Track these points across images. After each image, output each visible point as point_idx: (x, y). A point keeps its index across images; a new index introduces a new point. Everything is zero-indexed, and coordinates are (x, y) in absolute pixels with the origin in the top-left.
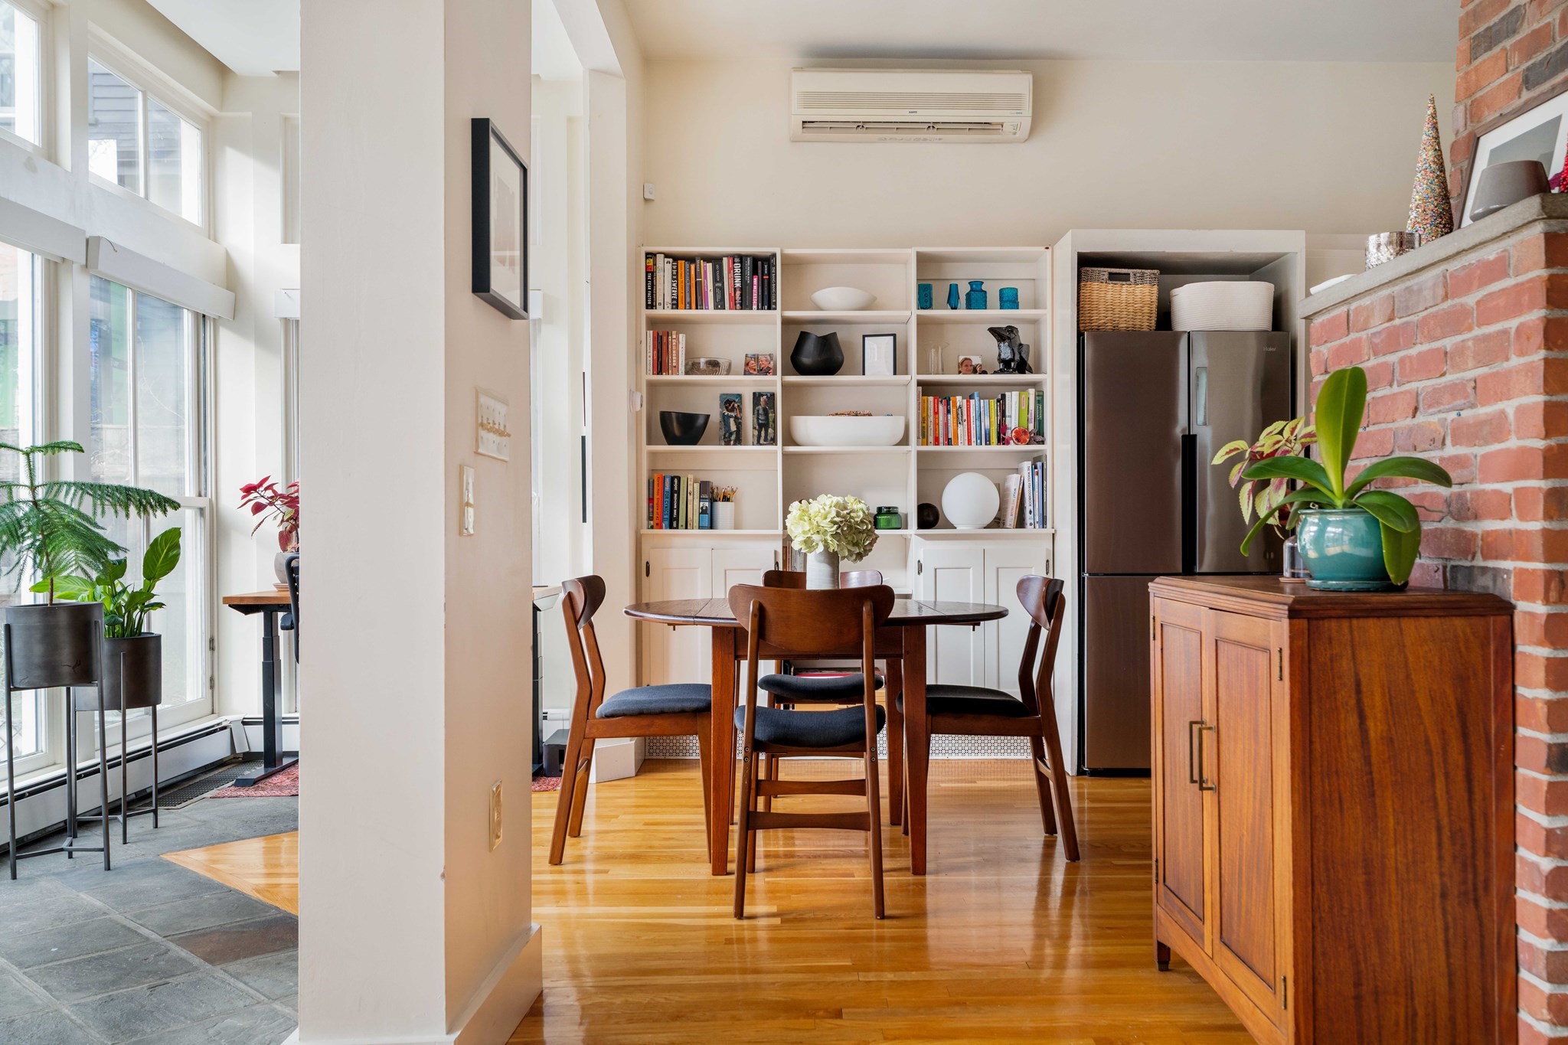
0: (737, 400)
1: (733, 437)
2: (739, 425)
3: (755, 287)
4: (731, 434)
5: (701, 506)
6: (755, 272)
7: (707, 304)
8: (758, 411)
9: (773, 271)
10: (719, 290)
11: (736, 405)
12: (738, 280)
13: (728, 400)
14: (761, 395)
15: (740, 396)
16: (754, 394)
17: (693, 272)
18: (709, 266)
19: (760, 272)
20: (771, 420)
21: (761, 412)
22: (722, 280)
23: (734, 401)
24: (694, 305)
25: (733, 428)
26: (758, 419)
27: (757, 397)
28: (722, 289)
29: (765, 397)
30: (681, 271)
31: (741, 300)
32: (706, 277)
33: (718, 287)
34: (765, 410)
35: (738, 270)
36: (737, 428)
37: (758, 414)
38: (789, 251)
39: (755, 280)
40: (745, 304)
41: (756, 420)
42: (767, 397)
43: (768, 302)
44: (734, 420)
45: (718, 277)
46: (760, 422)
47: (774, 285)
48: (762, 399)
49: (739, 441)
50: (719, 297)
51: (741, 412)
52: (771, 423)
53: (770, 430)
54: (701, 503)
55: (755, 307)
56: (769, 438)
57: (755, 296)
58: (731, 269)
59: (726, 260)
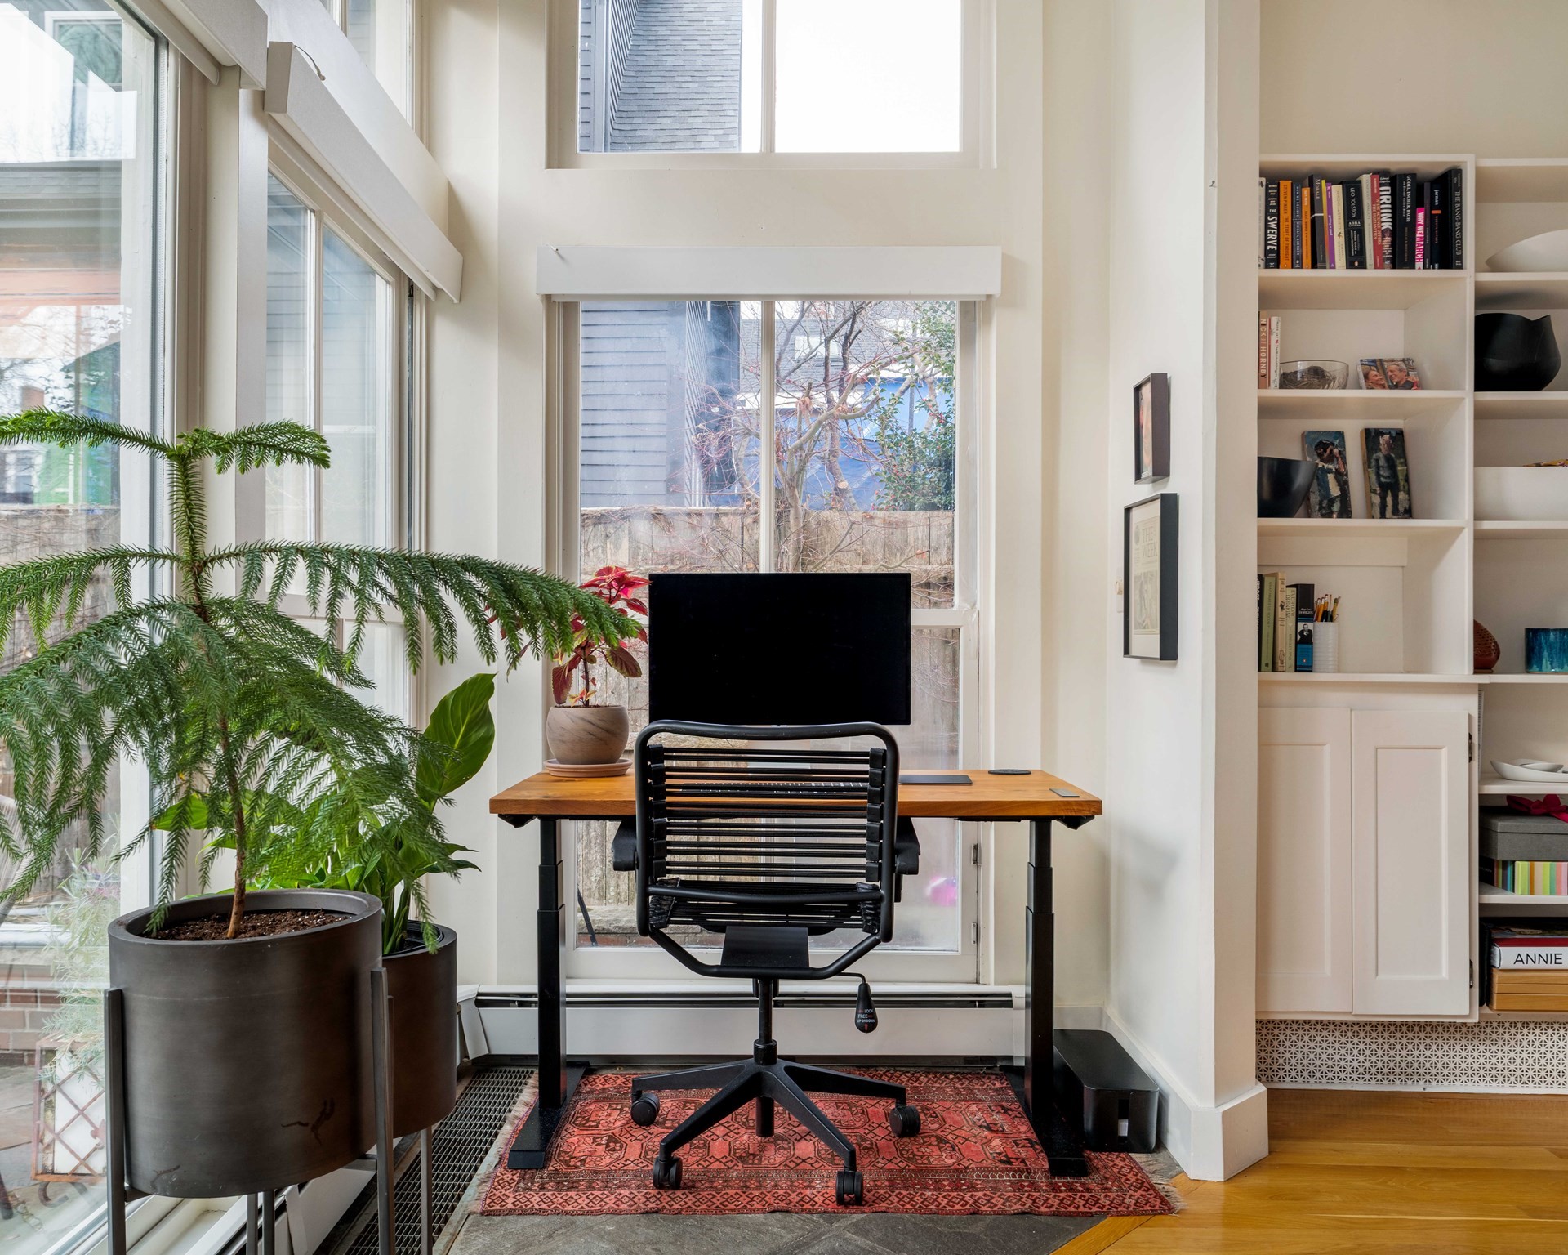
0: (1336, 442)
1: (1336, 507)
2: (1344, 485)
3: (1420, 229)
4: (1332, 501)
5: (1300, 628)
6: (1418, 203)
7: (1333, 261)
8: (1377, 461)
9: (1457, 199)
10: (1354, 236)
11: (1336, 451)
12: (1387, 217)
13: (1321, 442)
14: (1379, 433)
15: (1340, 435)
16: (1367, 431)
17: (1306, 202)
18: (1337, 191)
19: (1427, 201)
20: (1401, 477)
21: (1382, 462)
22: (1360, 216)
23: (1333, 445)
24: (1307, 260)
25: (1335, 491)
26: (1378, 475)
27: (1371, 437)
28: (1360, 232)
29: (1387, 437)
30: (1285, 200)
31: (1393, 253)
32: (1330, 212)
33: (1354, 229)
34: (1388, 459)
35: (1386, 198)
36: (1341, 490)
37: (1378, 467)
38: (1488, 163)
39: (1421, 216)
40: (1400, 258)
41: (1374, 478)
42: (1391, 437)
43: (1445, 254)
44: (1335, 477)
45: (1353, 211)
46: (1383, 480)
47: (1458, 224)
48: (1383, 440)
49: (1345, 512)
50: (1354, 248)
51: (1345, 463)
52: (1402, 483)
53: (1402, 495)
54: (1301, 625)
55: (1419, 265)
56: (1401, 509)
57: (1420, 245)
58: (1375, 197)
59: (1366, 180)
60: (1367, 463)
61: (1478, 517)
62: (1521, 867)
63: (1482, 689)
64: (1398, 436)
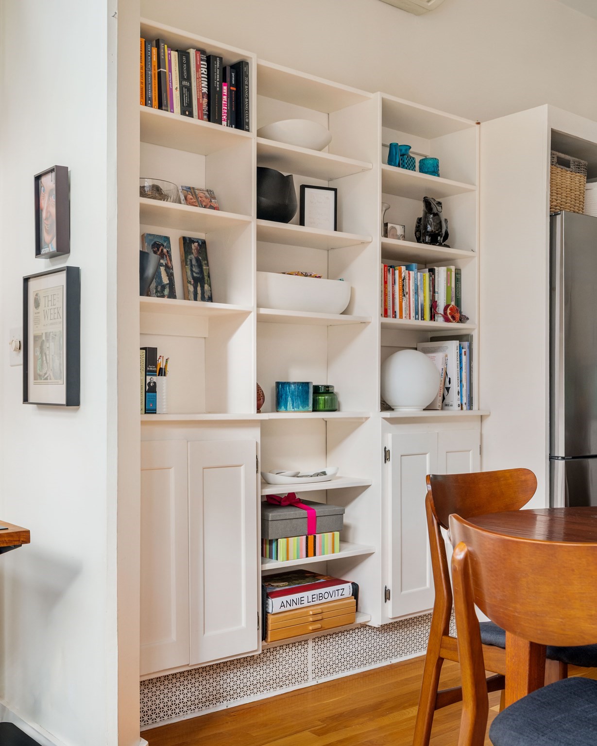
0: (165, 244)
1: (166, 292)
2: (171, 276)
3: (225, 98)
4: (163, 287)
5: (148, 381)
6: (224, 79)
7: (172, 107)
8: (191, 260)
9: (246, 83)
10: (186, 91)
11: (165, 250)
12: (205, 84)
13: (155, 243)
14: (191, 241)
15: (167, 239)
16: (184, 238)
17: (155, 58)
18: (174, 55)
19: (228, 79)
20: (205, 274)
21: (194, 262)
22: (189, 79)
23: (163, 246)
24: (155, 102)
25: (165, 280)
26: (192, 271)
27: (186, 243)
28: (189, 89)
29: (196, 244)
31: (209, 110)
32: (170, 70)
33: (186, 87)
34: (198, 260)
35: (204, 70)
36: (169, 279)
37: (192, 266)
38: (264, 63)
39: (225, 88)
40: (213, 116)
41: (189, 273)
42: (199, 244)
43: (239, 120)
44: (165, 270)
45: (185, 74)
46: (195, 275)
47: (246, 100)
48: (194, 246)
49: (172, 295)
50: (186, 101)
51: (171, 260)
52: (206, 278)
53: (206, 287)
54: (148, 378)
55: (224, 123)
56: (206, 297)
57: (225, 109)
58: (198, 67)
59: (192, 52)
60: (184, 262)
61: (259, 306)
62: (282, 542)
63: (263, 424)
64: (203, 244)
